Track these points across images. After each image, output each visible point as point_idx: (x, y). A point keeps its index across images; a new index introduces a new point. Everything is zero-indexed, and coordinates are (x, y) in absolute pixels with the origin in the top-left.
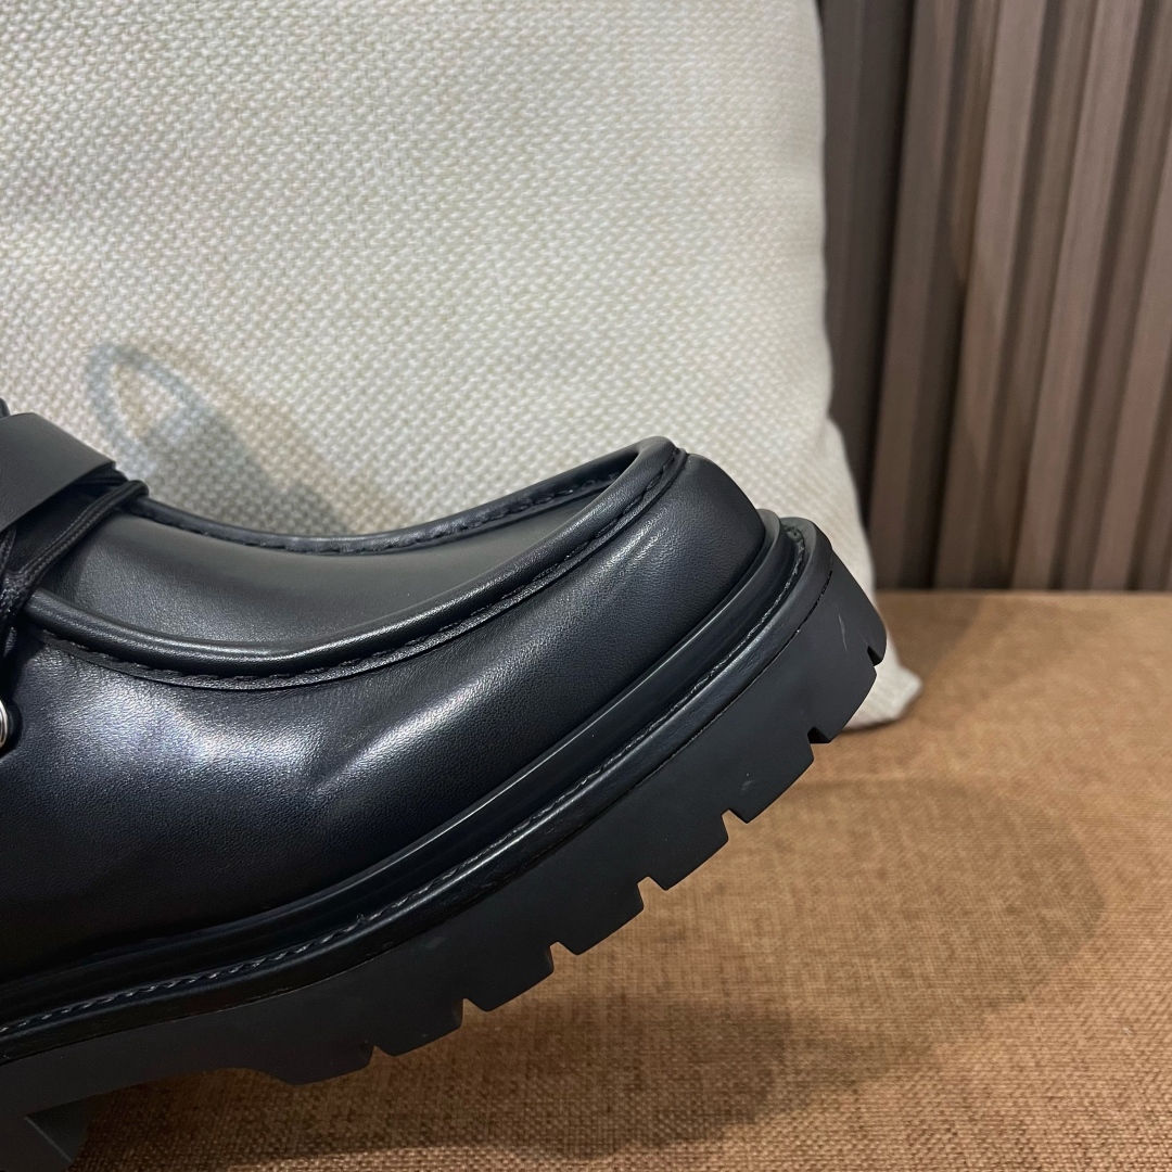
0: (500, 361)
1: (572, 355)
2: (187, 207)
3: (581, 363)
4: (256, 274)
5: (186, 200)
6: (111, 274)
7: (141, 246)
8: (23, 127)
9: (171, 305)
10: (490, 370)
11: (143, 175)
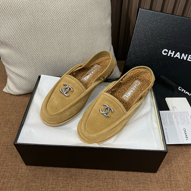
0: (75, 48)
1: (83, 46)
2: (39, 33)
3: (84, 47)
4: (48, 40)
5: (39, 32)
6: (31, 40)
7: (34, 37)
8: (19, 25)
9: (38, 44)
10: (74, 49)
11: (34, 30)
